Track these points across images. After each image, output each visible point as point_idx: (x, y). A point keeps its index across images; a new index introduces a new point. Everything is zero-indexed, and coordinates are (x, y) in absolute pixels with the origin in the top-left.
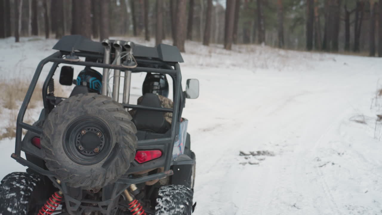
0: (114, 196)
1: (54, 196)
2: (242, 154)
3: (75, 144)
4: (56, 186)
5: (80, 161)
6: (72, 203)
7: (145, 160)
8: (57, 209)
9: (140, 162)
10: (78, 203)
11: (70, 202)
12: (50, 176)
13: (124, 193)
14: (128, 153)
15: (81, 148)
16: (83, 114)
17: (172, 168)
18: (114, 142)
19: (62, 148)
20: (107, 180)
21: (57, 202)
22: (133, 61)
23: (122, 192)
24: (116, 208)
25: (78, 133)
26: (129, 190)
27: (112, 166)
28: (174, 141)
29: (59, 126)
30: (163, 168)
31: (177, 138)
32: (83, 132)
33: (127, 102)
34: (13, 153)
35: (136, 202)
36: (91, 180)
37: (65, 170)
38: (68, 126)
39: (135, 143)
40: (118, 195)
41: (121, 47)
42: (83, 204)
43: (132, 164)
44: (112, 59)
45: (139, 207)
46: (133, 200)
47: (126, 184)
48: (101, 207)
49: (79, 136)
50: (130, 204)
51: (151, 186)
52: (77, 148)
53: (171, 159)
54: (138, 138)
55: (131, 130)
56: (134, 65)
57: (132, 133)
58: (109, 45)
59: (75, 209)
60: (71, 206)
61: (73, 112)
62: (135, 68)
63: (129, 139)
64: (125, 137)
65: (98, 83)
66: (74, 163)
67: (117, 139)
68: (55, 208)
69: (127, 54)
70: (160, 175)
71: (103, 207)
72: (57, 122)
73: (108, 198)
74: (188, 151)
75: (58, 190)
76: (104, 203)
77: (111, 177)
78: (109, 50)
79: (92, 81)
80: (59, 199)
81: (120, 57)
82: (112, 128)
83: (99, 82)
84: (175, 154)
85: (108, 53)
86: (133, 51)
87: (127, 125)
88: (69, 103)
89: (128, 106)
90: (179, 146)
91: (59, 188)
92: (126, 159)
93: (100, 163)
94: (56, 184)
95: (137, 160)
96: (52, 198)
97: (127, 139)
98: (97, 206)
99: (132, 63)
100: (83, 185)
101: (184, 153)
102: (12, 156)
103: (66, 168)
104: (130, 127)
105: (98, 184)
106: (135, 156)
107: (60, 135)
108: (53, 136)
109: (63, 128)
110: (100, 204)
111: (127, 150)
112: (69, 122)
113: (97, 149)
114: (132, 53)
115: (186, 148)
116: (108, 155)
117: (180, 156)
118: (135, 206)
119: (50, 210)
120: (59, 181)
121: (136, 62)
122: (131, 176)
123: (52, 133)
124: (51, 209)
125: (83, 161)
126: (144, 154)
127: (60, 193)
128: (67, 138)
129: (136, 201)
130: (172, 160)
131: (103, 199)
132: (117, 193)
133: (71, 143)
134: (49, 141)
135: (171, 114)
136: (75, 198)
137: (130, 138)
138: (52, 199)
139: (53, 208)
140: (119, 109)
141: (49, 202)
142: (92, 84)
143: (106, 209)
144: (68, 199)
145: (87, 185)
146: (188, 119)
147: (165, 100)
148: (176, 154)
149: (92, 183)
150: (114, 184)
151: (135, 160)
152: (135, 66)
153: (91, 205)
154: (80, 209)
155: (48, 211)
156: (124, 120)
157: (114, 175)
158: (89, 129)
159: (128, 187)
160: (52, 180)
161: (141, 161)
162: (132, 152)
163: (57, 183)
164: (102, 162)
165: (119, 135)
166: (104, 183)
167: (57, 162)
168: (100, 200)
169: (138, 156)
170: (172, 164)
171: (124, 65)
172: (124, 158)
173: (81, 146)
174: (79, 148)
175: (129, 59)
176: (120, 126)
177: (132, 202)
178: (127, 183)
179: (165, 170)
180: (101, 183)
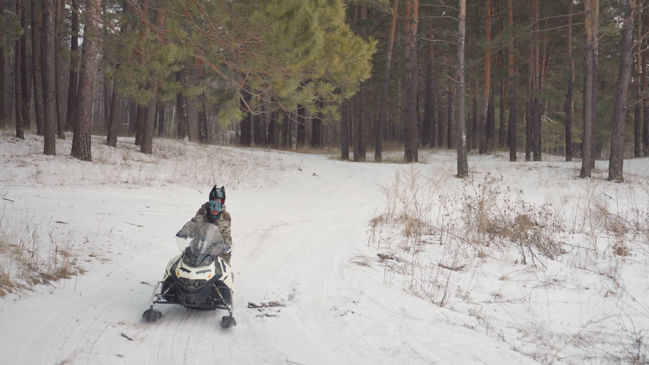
2: (252, 306)
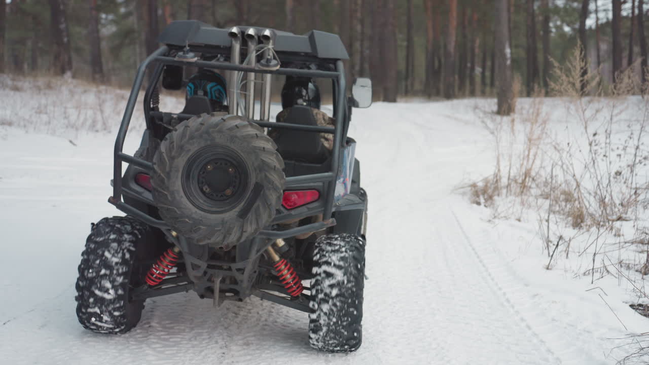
0: (254, 256)
1: (168, 254)
3: (198, 183)
4: (170, 240)
5: (206, 208)
6: (196, 265)
7: (295, 204)
8: (171, 271)
9: (288, 208)
10: (204, 265)
11: (192, 264)
12: (163, 229)
13: (267, 251)
14: (274, 198)
15: (206, 189)
16: (209, 143)
17: (333, 215)
18: (253, 180)
19: (181, 190)
20: (244, 234)
21: (171, 262)
22: (275, 58)
23: (264, 250)
24: (255, 272)
25: (202, 169)
26: (274, 245)
27: (251, 216)
28: (336, 177)
29: (176, 160)
30: (321, 216)
31: (340, 171)
32: (209, 167)
33: (266, 118)
34: (111, 197)
35: (284, 263)
36: (223, 233)
37: (187, 220)
38: (189, 159)
39: (282, 181)
40: (259, 254)
41: (256, 37)
42: (209, 267)
43: (277, 210)
44: (244, 55)
45: (289, 269)
46: (280, 260)
47: (269, 240)
48: (236, 271)
49: (204, 172)
50: (276, 266)
51: (303, 240)
52: (202, 190)
53: (332, 204)
54: (286, 175)
55: (275, 164)
56: (276, 65)
57: (278, 169)
58: (239, 35)
59: (200, 273)
60: (193, 269)
61: (194, 140)
62: (277, 70)
63: (273, 176)
64: (268, 175)
65: (219, 90)
66: (199, 212)
67: (256, 178)
68: (169, 271)
69: (266, 48)
70: (316, 224)
71: (238, 270)
72: (173, 154)
73: (245, 258)
74: (356, 186)
75: (173, 245)
76: (239, 265)
77: (250, 229)
78: (239, 42)
79: (211, 88)
80: (174, 258)
81: (254, 52)
82: (251, 163)
83: (222, 89)
84: (338, 195)
85: (237, 47)
86: (274, 44)
87: (271, 158)
88: (189, 127)
89: (268, 125)
90: (344, 183)
91: (176, 243)
92: (270, 204)
93: (234, 210)
94: (170, 237)
95: (286, 206)
96: (164, 257)
97: (270, 177)
98: (230, 269)
99: (274, 62)
100: (212, 240)
101: (351, 192)
102: (109, 201)
103: (187, 217)
104: (275, 160)
105: (232, 239)
106: (282, 200)
107: (177, 171)
108: (168, 175)
109: (181, 162)
110: (234, 266)
111: (271, 191)
112: (190, 154)
113: (229, 192)
114: (273, 46)
115: (353, 182)
116: (245, 200)
117: (345, 197)
118: (283, 267)
119: (161, 273)
120: (174, 233)
121: (279, 60)
122: (275, 227)
123: (167, 169)
124: (164, 271)
125: (210, 207)
126: (294, 197)
127: (176, 250)
128: (187, 176)
129: (284, 261)
130: (334, 204)
131: (237, 259)
132: (258, 251)
133: (193, 183)
134: (162, 181)
135: (331, 136)
136: (198, 259)
137: (275, 176)
138: (164, 259)
139: (166, 270)
140: (258, 135)
141: (161, 261)
142: (211, 93)
143: (243, 274)
144: (189, 260)
145: (215, 240)
146: (356, 140)
147: (317, 113)
148: (340, 195)
149: (224, 238)
150: (254, 238)
151: (282, 205)
152: (278, 67)
153: (220, 268)
154: (205, 273)
155: (159, 273)
156: (266, 150)
157: (254, 226)
158: (216, 163)
159: (273, 242)
160: (165, 232)
161: (290, 206)
162: (278, 195)
163: (173, 236)
164: (237, 209)
165: (260, 171)
166: (240, 238)
167: (175, 209)
168: (233, 260)
169: (286, 199)
170: (333, 210)
171: (263, 65)
172: (267, 203)
173: (206, 186)
174: (204, 189)
175: (269, 57)
176: (261, 159)
177: (278, 262)
178: (271, 238)
179: (324, 219)
180: (235, 239)
